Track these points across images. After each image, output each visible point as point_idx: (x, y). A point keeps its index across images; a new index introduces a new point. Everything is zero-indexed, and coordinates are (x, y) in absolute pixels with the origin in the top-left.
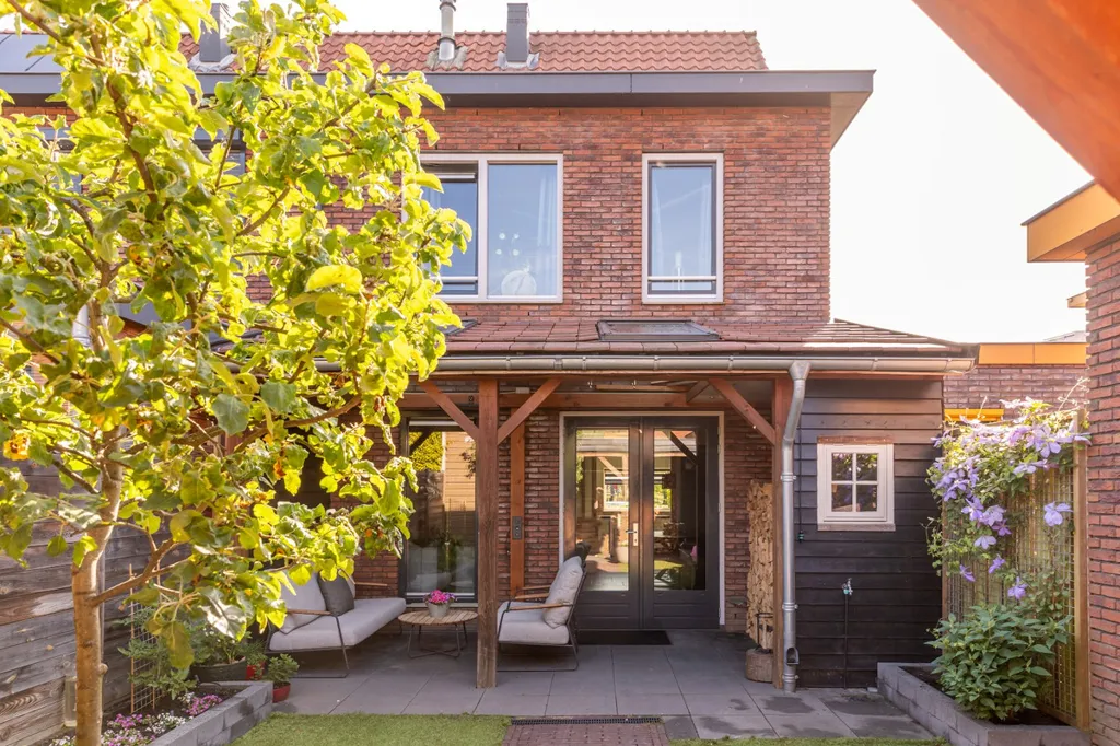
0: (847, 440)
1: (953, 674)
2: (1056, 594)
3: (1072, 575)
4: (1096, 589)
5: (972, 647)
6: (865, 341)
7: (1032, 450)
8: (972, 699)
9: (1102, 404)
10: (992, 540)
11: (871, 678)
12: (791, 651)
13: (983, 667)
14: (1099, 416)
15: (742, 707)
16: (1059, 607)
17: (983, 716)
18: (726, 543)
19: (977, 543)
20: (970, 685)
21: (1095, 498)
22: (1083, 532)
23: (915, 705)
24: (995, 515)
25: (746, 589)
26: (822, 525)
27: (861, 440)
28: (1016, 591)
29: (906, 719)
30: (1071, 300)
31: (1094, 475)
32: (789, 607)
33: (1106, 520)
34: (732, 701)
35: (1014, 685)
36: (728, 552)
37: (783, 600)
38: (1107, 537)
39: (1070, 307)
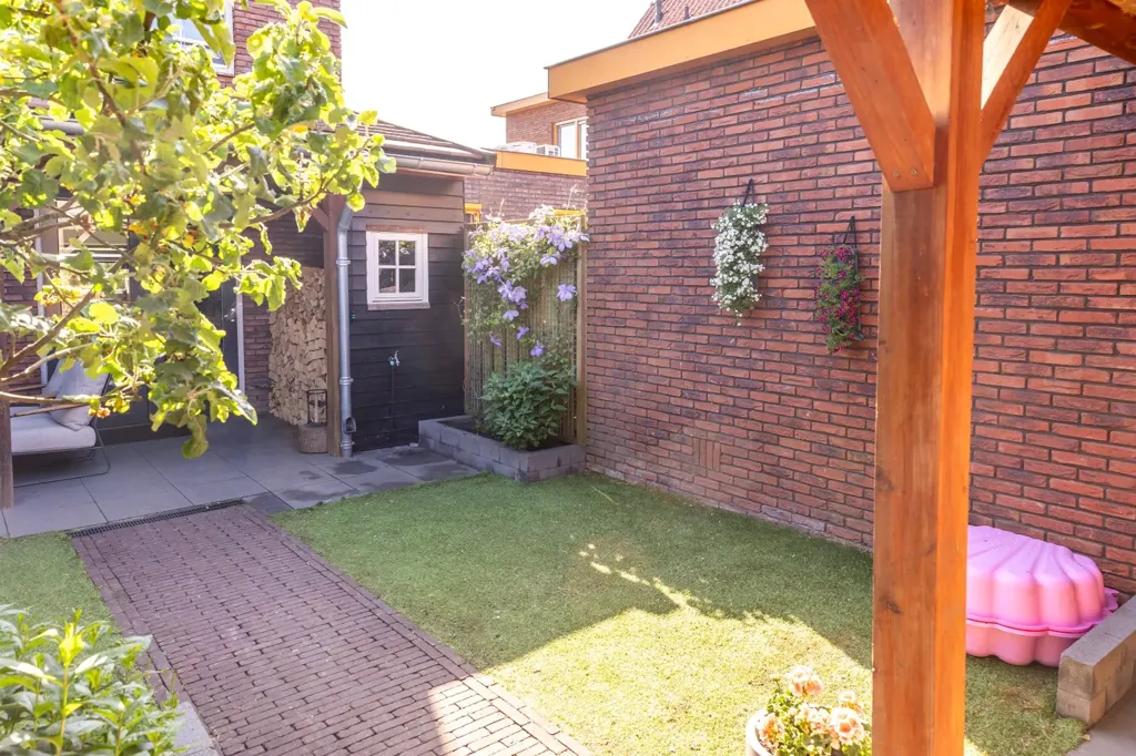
0: (391, 229)
1: (502, 419)
2: (565, 351)
3: (575, 338)
4: (591, 345)
5: (515, 396)
6: (404, 140)
7: (552, 244)
8: (518, 434)
9: (598, 213)
10: (516, 314)
11: (413, 434)
12: (349, 420)
13: (524, 410)
14: (595, 221)
15: (315, 477)
16: (566, 360)
17: (522, 446)
18: (244, 326)
19: (505, 316)
20: (516, 425)
21: (591, 280)
22: (583, 306)
23: (459, 449)
24: (520, 294)
25: (268, 371)
26: (373, 305)
27: (402, 230)
28: (537, 351)
29: (451, 462)
30: (494, 109)
31: (591, 263)
32: (346, 381)
33: (599, 296)
34: (302, 473)
35: (542, 420)
36: (247, 335)
37: (340, 375)
38: (600, 308)
39: (493, 115)
